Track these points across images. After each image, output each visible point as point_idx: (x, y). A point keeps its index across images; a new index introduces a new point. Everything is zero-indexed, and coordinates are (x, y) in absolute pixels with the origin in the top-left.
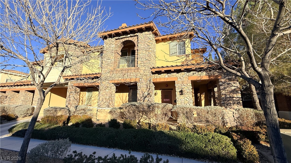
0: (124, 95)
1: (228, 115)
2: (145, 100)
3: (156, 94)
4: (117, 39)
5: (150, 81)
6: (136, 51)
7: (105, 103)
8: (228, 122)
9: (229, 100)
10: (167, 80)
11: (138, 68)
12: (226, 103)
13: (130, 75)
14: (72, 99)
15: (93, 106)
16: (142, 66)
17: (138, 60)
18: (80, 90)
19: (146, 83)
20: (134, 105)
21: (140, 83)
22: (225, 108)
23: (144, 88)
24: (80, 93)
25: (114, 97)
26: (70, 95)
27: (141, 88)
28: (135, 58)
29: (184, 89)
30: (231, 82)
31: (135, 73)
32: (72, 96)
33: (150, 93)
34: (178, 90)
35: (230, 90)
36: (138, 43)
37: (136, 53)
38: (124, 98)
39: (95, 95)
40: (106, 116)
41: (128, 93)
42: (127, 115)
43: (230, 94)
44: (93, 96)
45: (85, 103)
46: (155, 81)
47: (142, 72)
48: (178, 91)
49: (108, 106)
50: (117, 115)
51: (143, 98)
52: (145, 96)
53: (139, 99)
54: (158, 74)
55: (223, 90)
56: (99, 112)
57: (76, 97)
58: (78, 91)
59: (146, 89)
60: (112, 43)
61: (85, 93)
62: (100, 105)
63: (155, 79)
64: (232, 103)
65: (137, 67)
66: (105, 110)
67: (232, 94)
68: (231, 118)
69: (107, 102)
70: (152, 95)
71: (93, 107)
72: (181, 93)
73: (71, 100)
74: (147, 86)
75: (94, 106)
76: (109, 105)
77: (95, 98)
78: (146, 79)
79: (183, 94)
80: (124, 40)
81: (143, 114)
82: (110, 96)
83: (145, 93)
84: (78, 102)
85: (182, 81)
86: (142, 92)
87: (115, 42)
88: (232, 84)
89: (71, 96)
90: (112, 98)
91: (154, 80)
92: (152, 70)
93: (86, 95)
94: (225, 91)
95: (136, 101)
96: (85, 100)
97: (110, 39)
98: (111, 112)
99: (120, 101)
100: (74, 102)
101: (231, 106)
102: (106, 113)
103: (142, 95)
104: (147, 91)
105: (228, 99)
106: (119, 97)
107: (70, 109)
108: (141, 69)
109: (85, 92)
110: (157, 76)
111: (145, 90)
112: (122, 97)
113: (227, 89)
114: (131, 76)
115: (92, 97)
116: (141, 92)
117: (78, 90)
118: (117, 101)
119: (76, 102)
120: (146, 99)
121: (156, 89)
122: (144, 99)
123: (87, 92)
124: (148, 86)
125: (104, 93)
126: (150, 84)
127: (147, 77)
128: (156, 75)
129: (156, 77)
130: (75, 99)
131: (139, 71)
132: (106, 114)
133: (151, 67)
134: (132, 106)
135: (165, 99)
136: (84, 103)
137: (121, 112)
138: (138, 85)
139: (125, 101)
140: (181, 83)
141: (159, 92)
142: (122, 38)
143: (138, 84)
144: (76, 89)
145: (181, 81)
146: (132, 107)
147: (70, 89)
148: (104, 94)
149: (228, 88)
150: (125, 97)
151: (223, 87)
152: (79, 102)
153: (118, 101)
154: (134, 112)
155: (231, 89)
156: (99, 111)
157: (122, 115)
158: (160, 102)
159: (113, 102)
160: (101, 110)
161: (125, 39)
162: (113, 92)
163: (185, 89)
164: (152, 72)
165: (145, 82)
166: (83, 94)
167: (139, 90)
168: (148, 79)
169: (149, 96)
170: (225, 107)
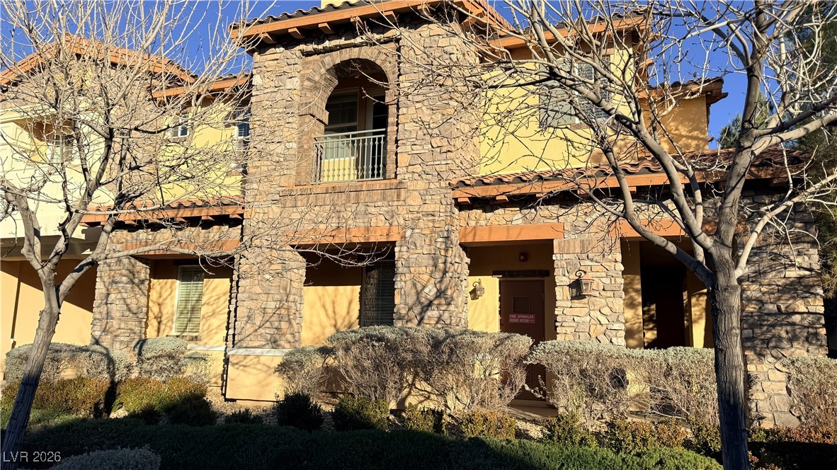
0: (339, 297)
1: (766, 384)
2: (426, 317)
3: (478, 293)
4: (308, 54)
5: (447, 238)
6: (392, 110)
7: (261, 331)
8: (765, 415)
9: (773, 326)
10: (519, 235)
11: (400, 183)
12: (763, 337)
13: (366, 213)
14: (117, 309)
15: (205, 341)
16: (416, 176)
17: (397, 147)
18: (148, 271)
19: (432, 247)
20: (380, 340)
21: (404, 249)
22: (755, 357)
23: (424, 268)
24: (149, 284)
25: (298, 305)
26: (108, 294)
27: (412, 269)
28: (385, 138)
29: (590, 275)
30: (786, 249)
31: (386, 203)
32: (120, 299)
33: (446, 289)
34: (562, 279)
35: (780, 283)
36: (400, 75)
37: (391, 120)
38: (342, 310)
39: (214, 294)
40: (264, 383)
41: (358, 288)
42: (351, 378)
43: (779, 299)
44: (204, 299)
45: (171, 328)
46: (469, 239)
47: (414, 201)
48: (565, 283)
49: (275, 342)
50: (311, 379)
51: (417, 310)
52: (426, 303)
53: (403, 312)
54: (485, 211)
55: (753, 282)
56: (237, 366)
57: (134, 301)
58: (142, 276)
59: (432, 272)
60: (286, 69)
61: (169, 285)
62: (242, 337)
63: (468, 231)
64: (784, 335)
65: (396, 177)
66: (262, 359)
67: (788, 300)
68: (776, 397)
69: (268, 324)
70: (455, 295)
71: (208, 346)
72: (574, 290)
73: (113, 315)
74: (433, 259)
75: (212, 343)
76: (277, 337)
77: (215, 306)
78: (432, 232)
79: (584, 297)
80: (338, 58)
81: (416, 375)
82: (281, 301)
83: (426, 290)
84: (141, 322)
85: (582, 242)
86: (415, 285)
87: (299, 67)
88: (788, 258)
89: (112, 296)
90: (288, 309)
91: (465, 235)
92: (457, 193)
93: (173, 292)
94: (761, 285)
95: (390, 323)
96: (173, 314)
97: (277, 50)
98: (284, 368)
99: (324, 319)
100: (126, 322)
101: (782, 348)
102: (266, 372)
103: (415, 298)
104: (432, 281)
105: (771, 320)
106: (319, 305)
107: (112, 355)
108: (412, 188)
109: (170, 280)
110: (480, 216)
111: (426, 277)
112: (334, 303)
113: (770, 276)
114: (370, 216)
115: (203, 302)
116: (409, 284)
117: (143, 270)
118: (311, 323)
119: (133, 324)
120: (429, 313)
121: (475, 270)
122: (420, 313)
123: (178, 282)
124: (440, 261)
125: (257, 287)
126: (446, 250)
127: (433, 221)
128: (477, 213)
129: (472, 223)
130: (129, 310)
131: (402, 198)
132: (265, 375)
133: (454, 182)
134: (372, 340)
135: (515, 312)
136: (168, 329)
137: (327, 369)
138: (396, 254)
139: (346, 323)
140: (578, 250)
141: (491, 284)
142: (331, 50)
143: (396, 249)
144: (133, 266)
145: (578, 244)
146: (370, 348)
147: (108, 268)
148: (258, 290)
149: (774, 273)
150: (346, 304)
151: (753, 268)
152: (147, 326)
153: (315, 320)
154: (377, 367)
155: (785, 277)
156: (234, 362)
157: (332, 379)
158: (494, 327)
159: (296, 326)
160: (246, 357)
161: (346, 55)
162: (295, 285)
163: (594, 274)
164: (456, 199)
165: (427, 241)
166: (161, 288)
167: (403, 278)
168: (439, 229)
169: (443, 301)
170: (756, 353)
